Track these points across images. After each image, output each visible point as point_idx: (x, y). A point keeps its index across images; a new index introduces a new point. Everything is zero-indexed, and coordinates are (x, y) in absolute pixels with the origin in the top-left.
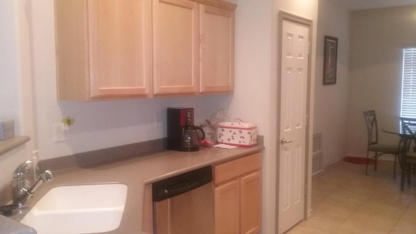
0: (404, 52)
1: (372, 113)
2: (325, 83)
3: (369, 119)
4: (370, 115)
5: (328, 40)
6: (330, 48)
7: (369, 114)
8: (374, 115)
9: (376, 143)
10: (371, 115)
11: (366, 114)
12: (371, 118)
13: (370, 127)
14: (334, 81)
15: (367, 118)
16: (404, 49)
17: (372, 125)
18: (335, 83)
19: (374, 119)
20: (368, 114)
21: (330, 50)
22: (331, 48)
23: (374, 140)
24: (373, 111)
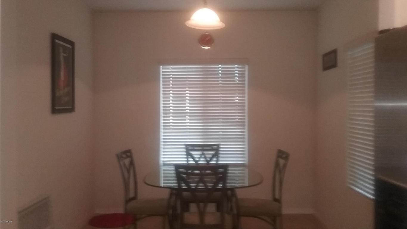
0: (162, 70)
1: (128, 153)
2: (54, 111)
3: (125, 165)
4: (125, 158)
5: (57, 41)
6: (62, 55)
7: (124, 156)
8: (131, 157)
9: (134, 198)
10: (128, 157)
11: (119, 157)
12: (127, 161)
13: (126, 174)
14: (70, 107)
15: (122, 163)
16: (162, 67)
17: (128, 172)
18: (71, 110)
19: (132, 163)
20: (122, 157)
21: (62, 59)
22: (65, 55)
23: (132, 195)
24: (129, 151)
